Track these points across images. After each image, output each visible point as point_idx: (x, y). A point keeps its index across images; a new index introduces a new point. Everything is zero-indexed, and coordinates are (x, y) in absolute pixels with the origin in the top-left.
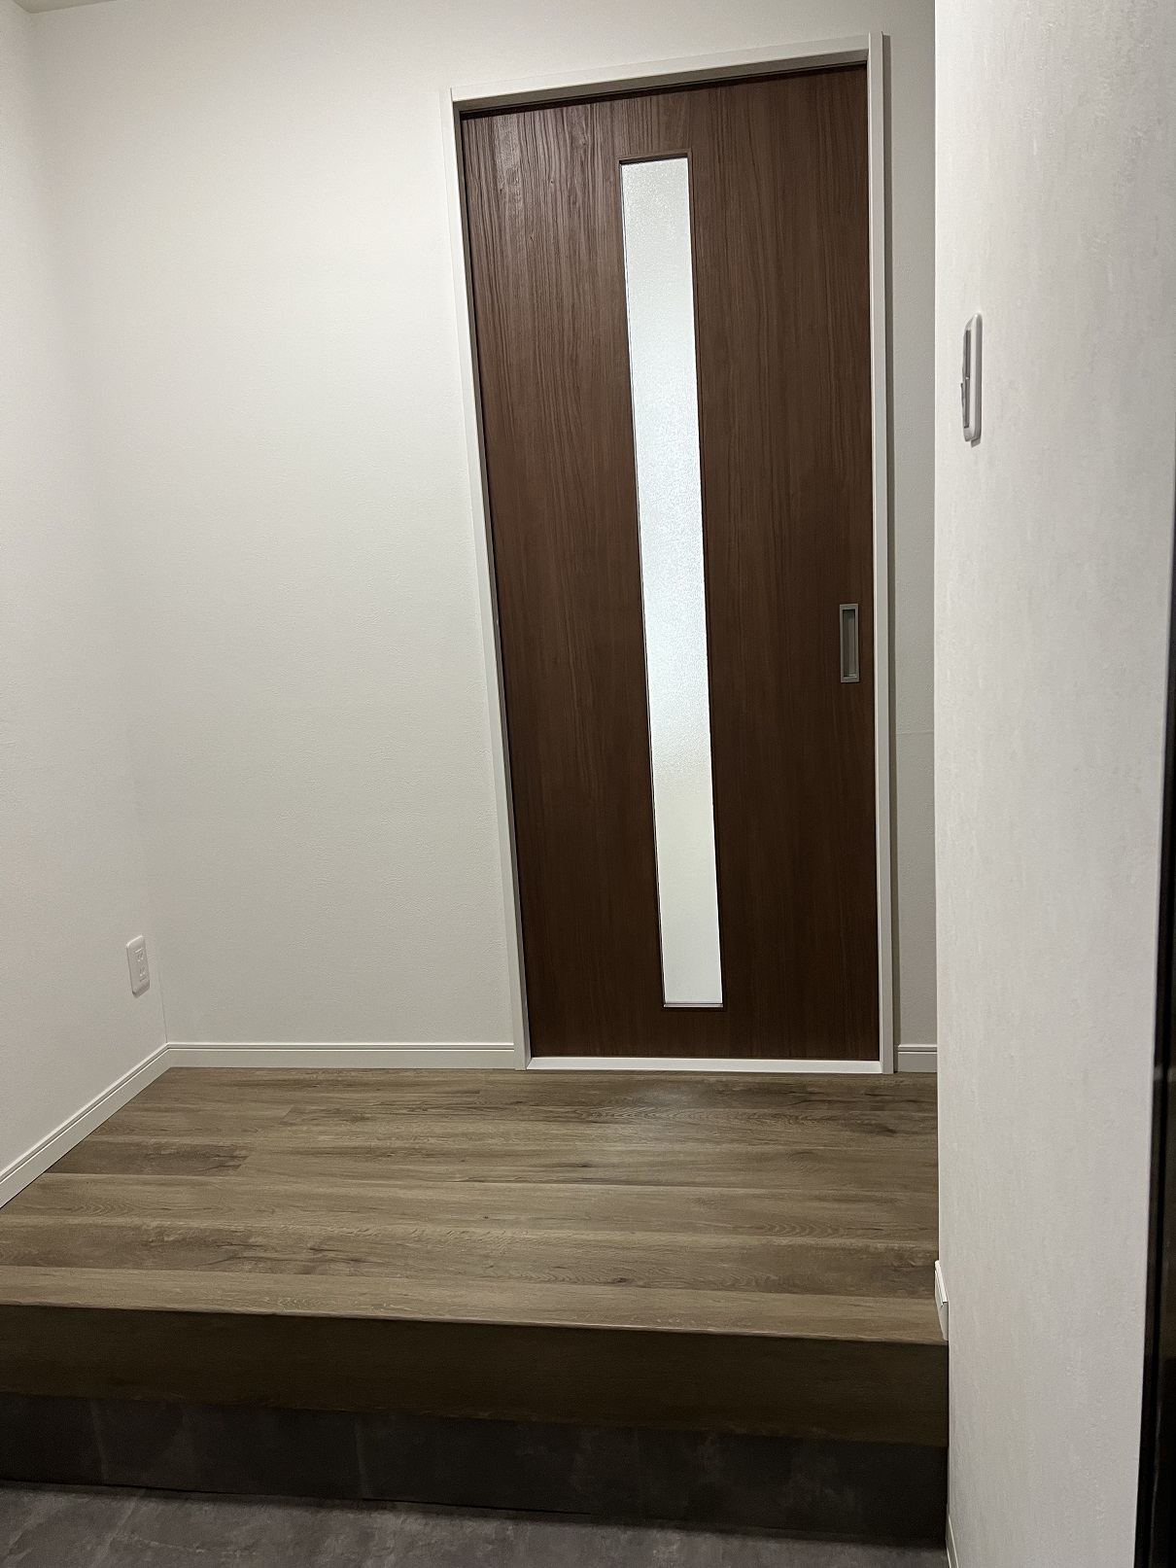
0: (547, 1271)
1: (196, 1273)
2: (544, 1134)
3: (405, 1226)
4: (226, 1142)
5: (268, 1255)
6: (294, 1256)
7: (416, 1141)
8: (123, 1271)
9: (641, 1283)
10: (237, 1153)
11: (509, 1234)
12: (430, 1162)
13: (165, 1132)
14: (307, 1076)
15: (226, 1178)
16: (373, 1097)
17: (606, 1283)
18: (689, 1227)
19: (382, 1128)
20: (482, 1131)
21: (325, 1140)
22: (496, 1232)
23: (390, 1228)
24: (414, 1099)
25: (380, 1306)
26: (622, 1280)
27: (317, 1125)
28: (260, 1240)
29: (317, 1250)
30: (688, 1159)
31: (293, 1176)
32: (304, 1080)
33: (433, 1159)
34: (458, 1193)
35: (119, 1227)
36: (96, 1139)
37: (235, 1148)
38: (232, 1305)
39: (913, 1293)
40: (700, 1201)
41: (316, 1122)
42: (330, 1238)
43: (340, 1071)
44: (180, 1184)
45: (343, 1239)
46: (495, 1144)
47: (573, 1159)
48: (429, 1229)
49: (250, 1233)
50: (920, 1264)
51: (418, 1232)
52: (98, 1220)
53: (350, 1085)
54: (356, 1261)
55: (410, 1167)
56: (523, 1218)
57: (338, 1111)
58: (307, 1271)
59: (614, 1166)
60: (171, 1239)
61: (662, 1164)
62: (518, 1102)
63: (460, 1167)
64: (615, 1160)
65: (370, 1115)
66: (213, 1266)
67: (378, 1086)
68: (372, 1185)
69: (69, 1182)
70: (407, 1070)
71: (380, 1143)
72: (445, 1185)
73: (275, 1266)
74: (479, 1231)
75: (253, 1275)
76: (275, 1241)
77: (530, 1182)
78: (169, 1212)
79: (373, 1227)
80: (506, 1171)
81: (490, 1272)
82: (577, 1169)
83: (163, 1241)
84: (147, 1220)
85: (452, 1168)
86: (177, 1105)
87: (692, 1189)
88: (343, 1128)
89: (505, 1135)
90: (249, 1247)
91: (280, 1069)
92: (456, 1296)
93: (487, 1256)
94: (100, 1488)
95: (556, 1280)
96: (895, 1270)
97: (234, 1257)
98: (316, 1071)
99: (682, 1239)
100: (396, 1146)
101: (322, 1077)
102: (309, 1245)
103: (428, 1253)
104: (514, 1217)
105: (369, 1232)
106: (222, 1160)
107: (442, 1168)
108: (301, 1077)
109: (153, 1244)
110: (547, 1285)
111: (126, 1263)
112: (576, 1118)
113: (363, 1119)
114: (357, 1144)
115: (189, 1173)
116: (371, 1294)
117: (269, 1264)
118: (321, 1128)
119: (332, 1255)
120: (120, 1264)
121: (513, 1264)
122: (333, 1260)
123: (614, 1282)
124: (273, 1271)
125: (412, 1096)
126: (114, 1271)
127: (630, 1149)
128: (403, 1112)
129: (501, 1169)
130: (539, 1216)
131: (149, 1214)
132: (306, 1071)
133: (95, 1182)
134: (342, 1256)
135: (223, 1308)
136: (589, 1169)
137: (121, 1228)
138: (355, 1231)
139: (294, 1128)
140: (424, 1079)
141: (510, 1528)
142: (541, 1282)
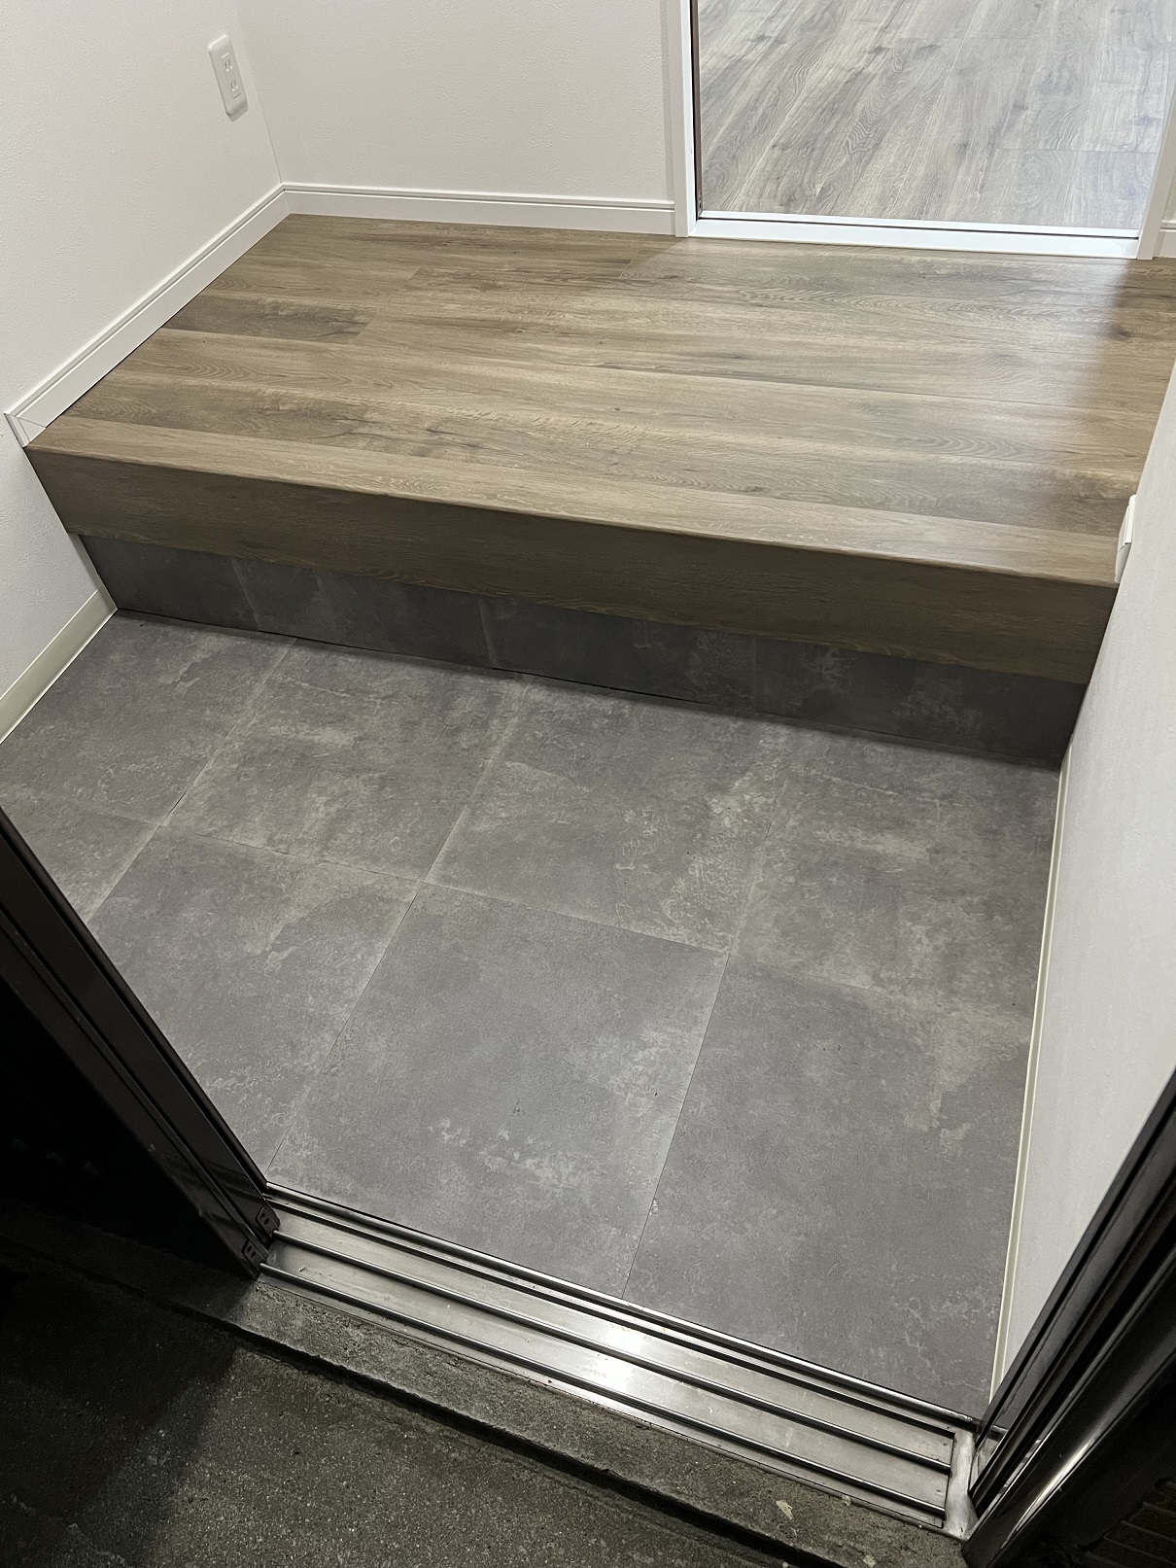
0: (675, 473)
1: (310, 446)
2: (698, 317)
3: (529, 413)
4: (345, 305)
5: (384, 433)
6: (409, 436)
7: (551, 316)
8: (239, 438)
9: (778, 494)
10: (357, 318)
11: (640, 429)
12: (564, 342)
13: (280, 290)
14: (438, 233)
15: (345, 346)
16: (505, 262)
17: (739, 491)
18: (846, 436)
19: (516, 300)
20: (626, 309)
21: (453, 309)
22: (627, 427)
23: (512, 414)
24: (555, 266)
25: (494, 496)
26: (756, 489)
27: (445, 291)
28: (376, 416)
29: (433, 432)
30: (863, 355)
31: (414, 348)
32: (434, 237)
33: (567, 339)
34: (589, 379)
35: (235, 392)
36: (212, 293)
37: (355, 313)
38: (345, 482)
39: (1094, 528)
40: (866, 406)
41: (442, 288)
42: (448, 420)
43: (475, 227)
44: (296, 349)
45: (464, 422)
46: (639, 325)
47: (723, 348)
48: (554, 419)
49: (365, 409)
50: (1112, 496)
51: (542, 420)
52: (215, 383)
53: (486, 246)
54: (473, 446)
55: (541, 346)
56: (658, 413)
57: (468, 276)
58: (422, 453)
59: (772, 359)
60: (286, 408)
61: (831, 360)
62: (672, 277)
63: (595, 350)
64: (775, 352)
65: (502, 283)
66: (329, 440)
67: (514, 248)
68: (498, 364)
69: (187, 339)
70: (549, 230)
71: (510, 317)
72: (577, 368)
73: (391, 445)
74: (607, 425)
75: (367, 452)
76: (391, 419)
77: (671, 372)
78: (286, 379)
79: (493, 411)
80: (647, 357)
81: (614, 470)
82: (728, 360)
83: (279, 410)
84: (262, 387)
85: (588, 350)
86: (296, 259)
87: (857, 392)
88: (470, 297)
89: (650, 315)
90: (364, 422)
91: (408, 222)
92: (574, 493)
93: (613, 452)
94: (257, 633)
95: (684, 484)
96: (1080, 501)
97: (349, 433)
98: (447, 226)
99: (835, 449)
100: (529, 320)
101: (454, 234)
102: (426, 426)
103: (551, 443)
104: (649, 410)
105: (489, 417)
106: (338, 326)
107: (576, 350)
108: (431, 233)
109: (268, 412)
110: (673, 489)
111: (241, 429)
112: (739, 299)
113: (495, 287)
114: (485, 316)
115: (305, 338)
116: (485, 483)
117: (383, 443)
118: (449, 295)
119: (449, 438)
120: (236, 430)
121: (641, 463)
122: (448, 444)
123: (746, 491)
124: (387, 449)
125: (551, 263)
126: (229, 437)
127: (796, 340)
128: (542, 281)
129: (643, 355)
130: (676, 412)
131: (266, 380)
132: (437, 226)
133: (212, 341)
134: (458, 440)
135: (335, 484)
136: (742, 361)
137: (237, 392)
138: (476, 414)
139: (419, 293)
140: (568, 243)
141: (626, 708)
142: (668, 484)
